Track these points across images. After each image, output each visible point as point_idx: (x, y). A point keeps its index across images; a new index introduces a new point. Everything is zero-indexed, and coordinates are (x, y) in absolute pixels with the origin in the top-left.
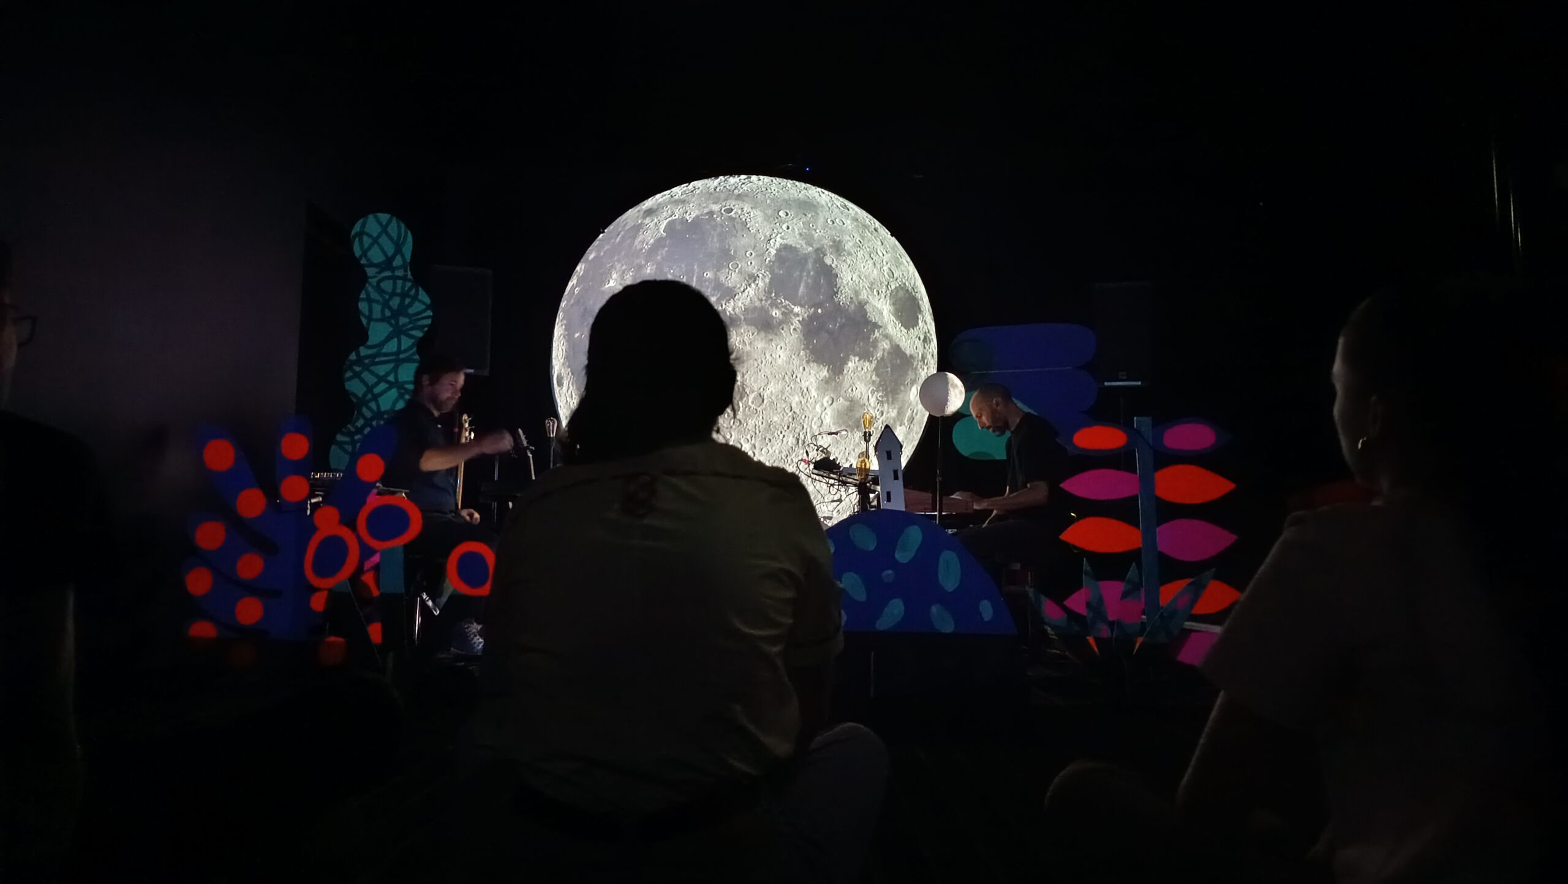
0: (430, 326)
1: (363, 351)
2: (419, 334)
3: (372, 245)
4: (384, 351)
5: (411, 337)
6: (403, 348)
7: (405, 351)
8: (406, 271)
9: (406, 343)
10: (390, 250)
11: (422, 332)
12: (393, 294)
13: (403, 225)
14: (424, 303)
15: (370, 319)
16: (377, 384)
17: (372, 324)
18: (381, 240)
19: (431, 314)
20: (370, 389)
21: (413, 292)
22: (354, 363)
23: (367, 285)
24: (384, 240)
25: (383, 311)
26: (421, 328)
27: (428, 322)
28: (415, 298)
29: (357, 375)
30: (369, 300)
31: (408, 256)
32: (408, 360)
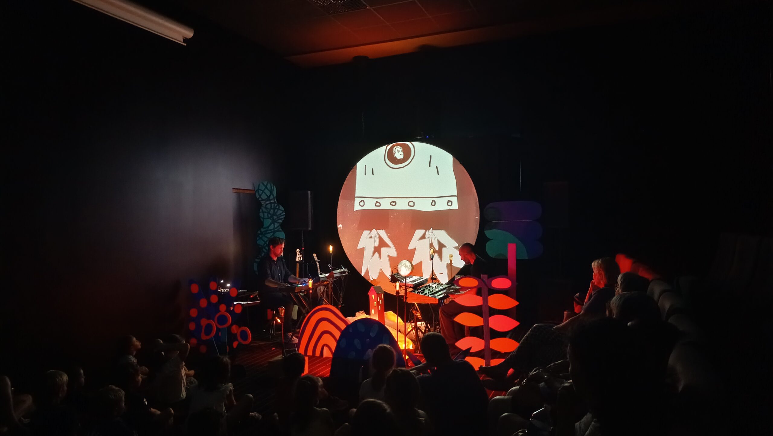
0: (285, 218)
1: (262, 230)
2: (281, 221)
3: (262, 193)
4: (269, 229)
5: (278, 223)
6: (275, 227)
7: (276, 228)
8: (275, 200)
9: (277, 225)
10: (268, 194)
12: (271, 208)
13: (272, 185)
14: (282, 210)
15: (264, 218)
17: (265, 220)
18: (265, 191)
19: (284, 214)
21: (277, 207)
22: (260, 234)
23: (262, 207)
24: (266, 191)
25: (268, 215)
26: (281, 219)
27: (284, 216)
28: (279, 209)
29: (261, 238)
30: (263, 212)
31: (275, 195)
32: (278, 231)
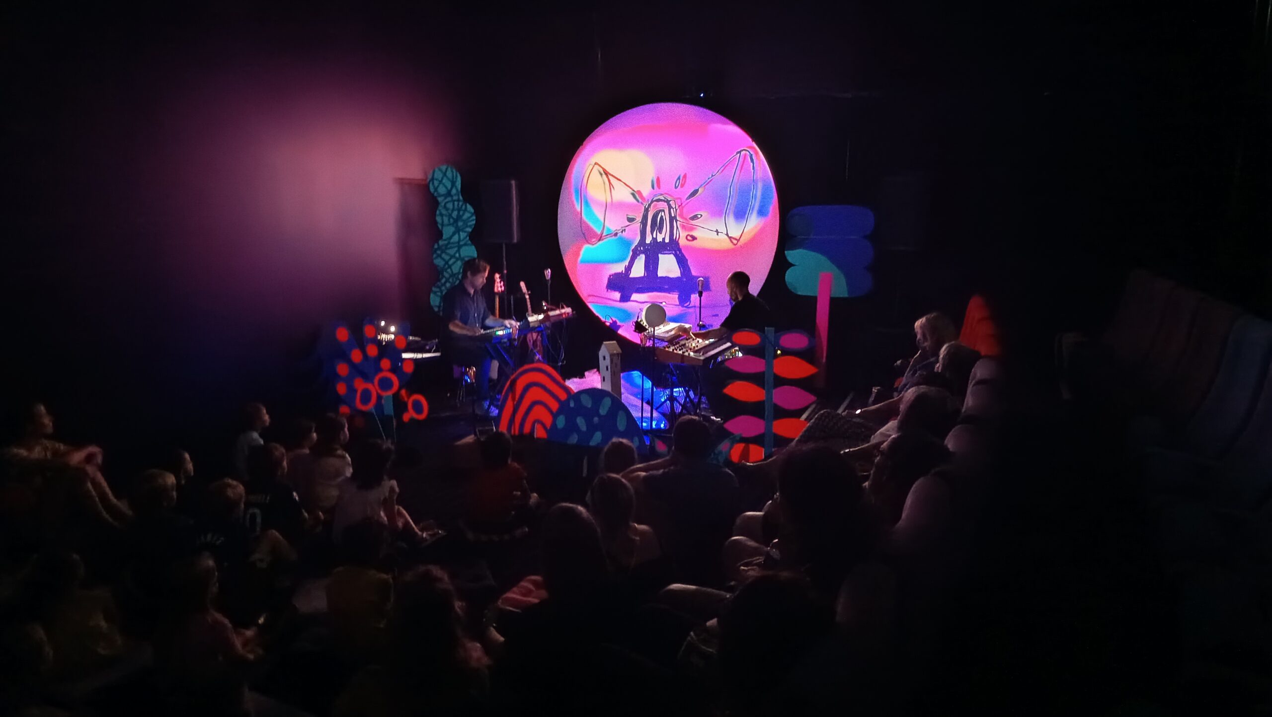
0: (475, 225)
1: (441, 243)
2: (470, 230)
3: (439, 185)
4: (452, 241)
5: (466, 232)
6: (461, 239)
7: (462, 241)
8: (458, 195)
9: (463, 235)
10: (449, 185)
11: (471, 228)
12: (453, 210)
13: (454, 171)
14: (469, 212)
15: (443, 225)
16: (450, 259)
17: (444, 227)
18: (444, 181)
19: (474, 218)
20: (447, 263)
21: (464, 207)
22: (436, 250)
23: (439, 207)
24: (446, 181)
25: (449, 220)
26: (470, 226)
27: (474, 222)
28: (466, 210)
29: (439, 256)
30: (441, 215)
31: (459, 187)
32: (465, 244)
